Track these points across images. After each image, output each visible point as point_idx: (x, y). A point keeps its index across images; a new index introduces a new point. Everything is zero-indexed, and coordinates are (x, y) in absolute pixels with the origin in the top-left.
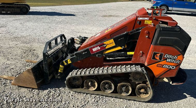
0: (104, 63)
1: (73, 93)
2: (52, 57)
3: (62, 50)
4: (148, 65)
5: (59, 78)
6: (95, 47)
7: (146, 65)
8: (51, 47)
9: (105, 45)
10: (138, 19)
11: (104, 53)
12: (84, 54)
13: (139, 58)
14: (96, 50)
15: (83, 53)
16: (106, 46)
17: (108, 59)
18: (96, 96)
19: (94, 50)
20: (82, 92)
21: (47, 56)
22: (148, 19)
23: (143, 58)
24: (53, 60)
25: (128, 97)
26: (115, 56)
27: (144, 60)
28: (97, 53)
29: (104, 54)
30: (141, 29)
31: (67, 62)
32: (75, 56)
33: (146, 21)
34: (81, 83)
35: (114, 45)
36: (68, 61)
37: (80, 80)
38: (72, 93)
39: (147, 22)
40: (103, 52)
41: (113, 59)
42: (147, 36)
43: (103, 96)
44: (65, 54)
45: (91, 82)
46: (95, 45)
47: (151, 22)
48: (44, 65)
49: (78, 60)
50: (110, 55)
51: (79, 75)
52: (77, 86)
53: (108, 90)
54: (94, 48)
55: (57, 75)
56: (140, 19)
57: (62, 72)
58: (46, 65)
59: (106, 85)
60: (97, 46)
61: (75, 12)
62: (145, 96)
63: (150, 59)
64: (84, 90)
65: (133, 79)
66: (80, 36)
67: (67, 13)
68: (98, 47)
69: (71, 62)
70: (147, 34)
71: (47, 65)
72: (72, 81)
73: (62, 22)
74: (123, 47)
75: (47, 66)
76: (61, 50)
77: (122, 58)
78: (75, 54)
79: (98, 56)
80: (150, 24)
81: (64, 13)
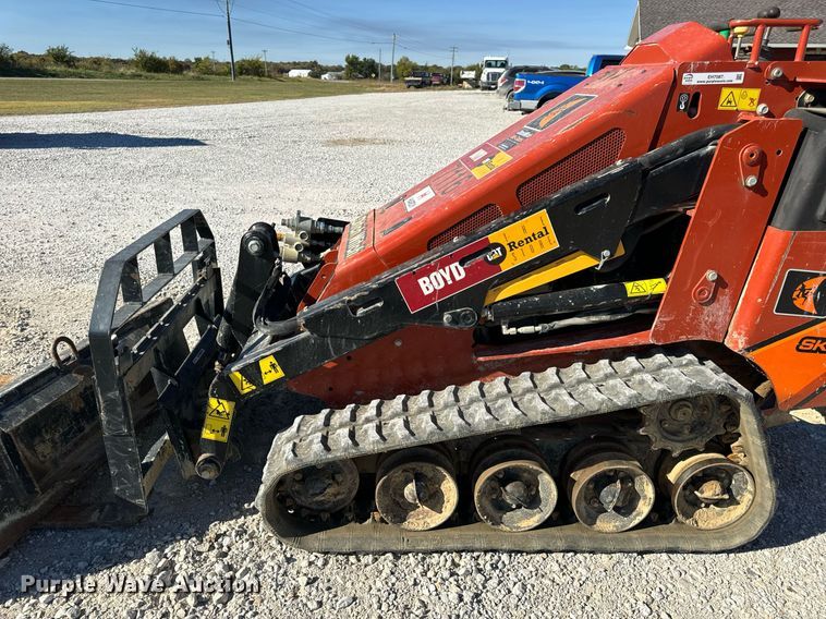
0: (481, 359)
1: (310, 563)
2: (151, 354)
3: (198, 301)
4: (748, 350)
5: (206, 475)
6: (434, 269)
7: (741, 346)
8: (139, 286)
9: (497, 252)
10: (684, 82)
11: (488, 302)
12: (366, 316)
13: (697, 312)
14: (442, 285)
15: (360, 311)
16: (501, 259)
17: (513, 331)
18: (457, 560)
19: (429, 285)
20: (366, 547)
21: (116, 353)
22: (739, 78)
23: (716, 312)
24: (159, 367)
25: (634, 534)
26: (557, 312)
27: (720, 320)
28: (444, 307)
29: (490, 307)
30: (717, 137)
31: (252, 372)
32: (307, 333)
33: (725, 92)
34: (350, 492)
35: (551, 243)
36: (263, 370)
37: (349, 477)
38: (304, 563)
39: (731, 97)
40: (486, 292)
41: (539, 328)
42: (751, 181)
43: (494, 551)
44: (224, 324)
45: (419, 478)
46: (433, 256)
47: (752, 100)
48: (108, 412)
49: (327, 356)
50: (524, 309)
51: (346, 450)
52: (324, 511)
53: (519, 512)
54: (426, 272)
55: (195, 462)
56: (694, 82)
57: (224, 439)
58: (120, 409)
59: (508, 488)
60: (443, 264)
61: (200, 132)
62: (719, 514)
63: (765, 311)
64: (377, 535)
65: (658, 436)
66: (299, 213)
67: (165, 137)
68: (453, 266)
69: (281, 374)
70: (753, 165)
71: (126, 410)
72: (297, 487)
73: (150, 172)
74: (606, 253)
75: (127, 415)
76: (192, 302)
77: (594, 319)
78: (311, 323)
79: (455, 319)
80: (748, 108)
81: (151, 136)
